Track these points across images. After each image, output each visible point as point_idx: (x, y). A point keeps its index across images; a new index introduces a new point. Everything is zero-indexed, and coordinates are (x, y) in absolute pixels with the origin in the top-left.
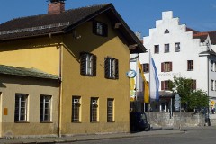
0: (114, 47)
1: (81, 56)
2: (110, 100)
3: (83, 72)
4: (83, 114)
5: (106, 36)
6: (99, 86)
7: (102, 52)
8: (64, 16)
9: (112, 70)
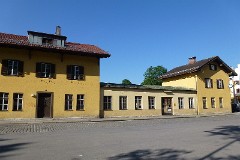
0: (221, 75)
1: (206, 80)
2: (220, 99)
3: (206, 87)
4: (208, 104)
5: (216, 70)
6: (215, 93)
7: (215, 78)
8: (196, 64)
9: (220, 85)
